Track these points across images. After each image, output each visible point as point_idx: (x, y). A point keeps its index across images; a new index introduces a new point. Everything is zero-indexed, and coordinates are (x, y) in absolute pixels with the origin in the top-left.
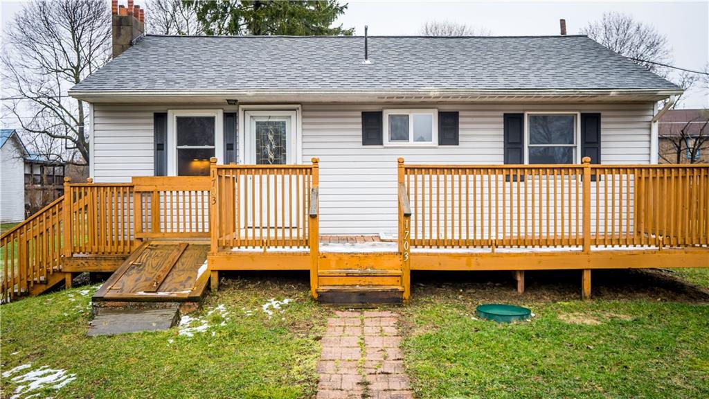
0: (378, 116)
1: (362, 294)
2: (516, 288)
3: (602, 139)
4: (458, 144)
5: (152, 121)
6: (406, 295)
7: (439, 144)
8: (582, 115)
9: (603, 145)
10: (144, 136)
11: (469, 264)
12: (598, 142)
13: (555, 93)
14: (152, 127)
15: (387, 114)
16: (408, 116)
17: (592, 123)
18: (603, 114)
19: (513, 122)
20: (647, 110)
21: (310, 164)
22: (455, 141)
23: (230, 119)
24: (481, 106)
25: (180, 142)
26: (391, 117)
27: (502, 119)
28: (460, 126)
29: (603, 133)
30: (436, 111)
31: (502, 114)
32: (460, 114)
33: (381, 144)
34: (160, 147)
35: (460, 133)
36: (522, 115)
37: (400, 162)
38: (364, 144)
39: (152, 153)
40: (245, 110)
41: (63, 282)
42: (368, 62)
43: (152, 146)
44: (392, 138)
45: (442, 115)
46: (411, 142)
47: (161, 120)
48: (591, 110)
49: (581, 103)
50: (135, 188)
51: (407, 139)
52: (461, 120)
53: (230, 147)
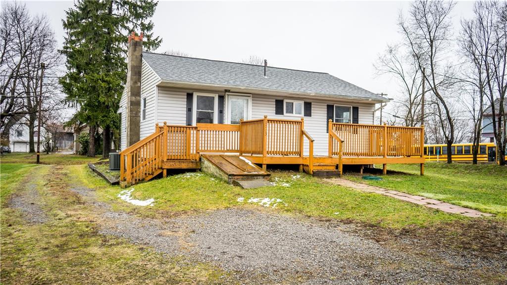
0: (282, 102)
1: (327, 172)
3: (359, 117)
4: (311, 116)
5: (186, 97)
6: (341, 173)
7: (305, 116)
8: (353, 107)
9: (359, 120)
10: (182, 104)
11: (352, 162)
12: (358, 118)
13: (352, 98)
14: (186, 100)
15: (285, 101)
16: (293, 103)
17: (356, 110)
18: (359, 107)
19: (330, 108)
20: (372, 107)
22: (310, 115)
23: (222, 98)
24: (320, 100)
25: (198, 109)
26: (286, 102)
27: (326, 107)
28: (312, 109)
29: (359, 115)
30: (303, 102)
31: (326, 105)
32: (312, 104)
33: (283, 114)
34: (189, 110)
35: (312, 111)
36: (333, 106)
38: (276, 114)
39: (185, 113)
40: (228, 95)
41: (162, 173)
42: (266, 77)
43: (185, 109)
44: (287, 112)
45: (306, 103)
46: (294, 114)
47: (190, 96)
48: (355, 105)
49: (352, 102)
50: (198, 129)
51: (293, 113)
52: (312, 106)
53: (221, 112)
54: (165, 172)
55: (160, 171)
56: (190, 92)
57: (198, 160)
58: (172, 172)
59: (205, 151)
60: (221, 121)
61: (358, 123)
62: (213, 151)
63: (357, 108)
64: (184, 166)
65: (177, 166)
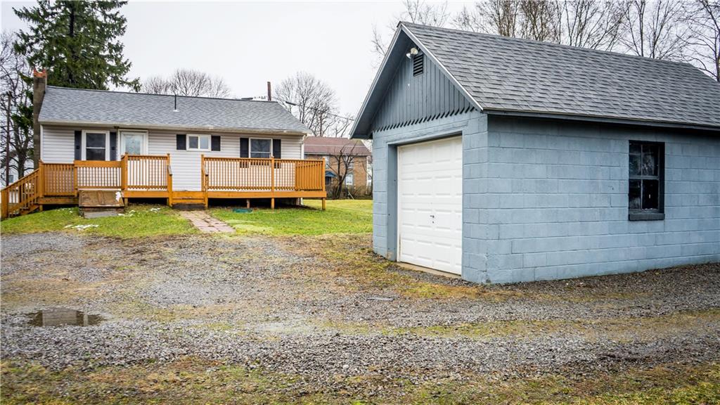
0: (184, 137)
1: (190, 205)
2: (246, 206)
3: (282, 151)
4: (219, 150)
5: (74, 135)
6: (207, 206)
7: (212, 150)
8: (273, 140)
9: (282, 153)
10: (69, 142)
11: (229, 196)
12: (280, 152)
14: (74, 138)
15: (188, 136)
16: (197, 138)
17: (277, 143)
18: (282, 140)
19: (244, 142)
20: (299, 139)
21: (166, 155)
23: (113, 135)
24: (230, 134)
25: (87, 146)
26: (190, 137)
27: (239, 140)
28: (221, 142)
29: (282, 148)
30: (210, 136)
31: (239, 138)
32: (221, 137)
33: (185, 149)
34: (78, 147)
35: (221, 145)
36: (248, 139)
37: (202, 155)
38: (178, 149)
39: (74, 150)
40: (121, 132)
41: (38, 208)
42: (176, 111)
43: (74, 147)
44: (191, 147)
45: (213, 138)
46: (199, 149)
47: (78, 135)
48: (277, 138)
49: (273, 135)
50: (75, 166)
51: (197, 148)
52: (221, 140)
53: (113, 149)
54: (41, 207)
55: (36, 207)
56: (78, 129)
57: (76, 195)
58: (47, 207)
59: (83, 187)
60: (113, 157)
61: (280, 158)
62: (93, 187)
63: (280, 141)
64: (60, 201)
65: (53, 201)
